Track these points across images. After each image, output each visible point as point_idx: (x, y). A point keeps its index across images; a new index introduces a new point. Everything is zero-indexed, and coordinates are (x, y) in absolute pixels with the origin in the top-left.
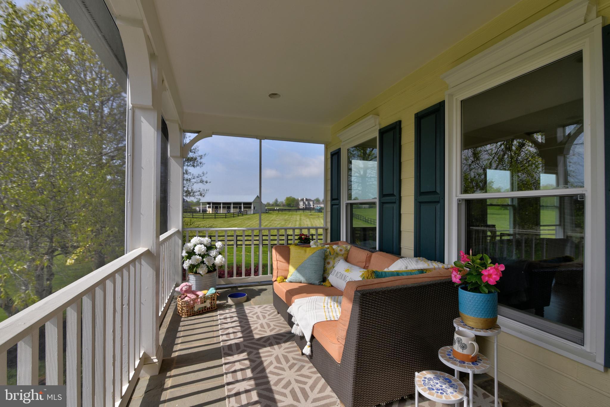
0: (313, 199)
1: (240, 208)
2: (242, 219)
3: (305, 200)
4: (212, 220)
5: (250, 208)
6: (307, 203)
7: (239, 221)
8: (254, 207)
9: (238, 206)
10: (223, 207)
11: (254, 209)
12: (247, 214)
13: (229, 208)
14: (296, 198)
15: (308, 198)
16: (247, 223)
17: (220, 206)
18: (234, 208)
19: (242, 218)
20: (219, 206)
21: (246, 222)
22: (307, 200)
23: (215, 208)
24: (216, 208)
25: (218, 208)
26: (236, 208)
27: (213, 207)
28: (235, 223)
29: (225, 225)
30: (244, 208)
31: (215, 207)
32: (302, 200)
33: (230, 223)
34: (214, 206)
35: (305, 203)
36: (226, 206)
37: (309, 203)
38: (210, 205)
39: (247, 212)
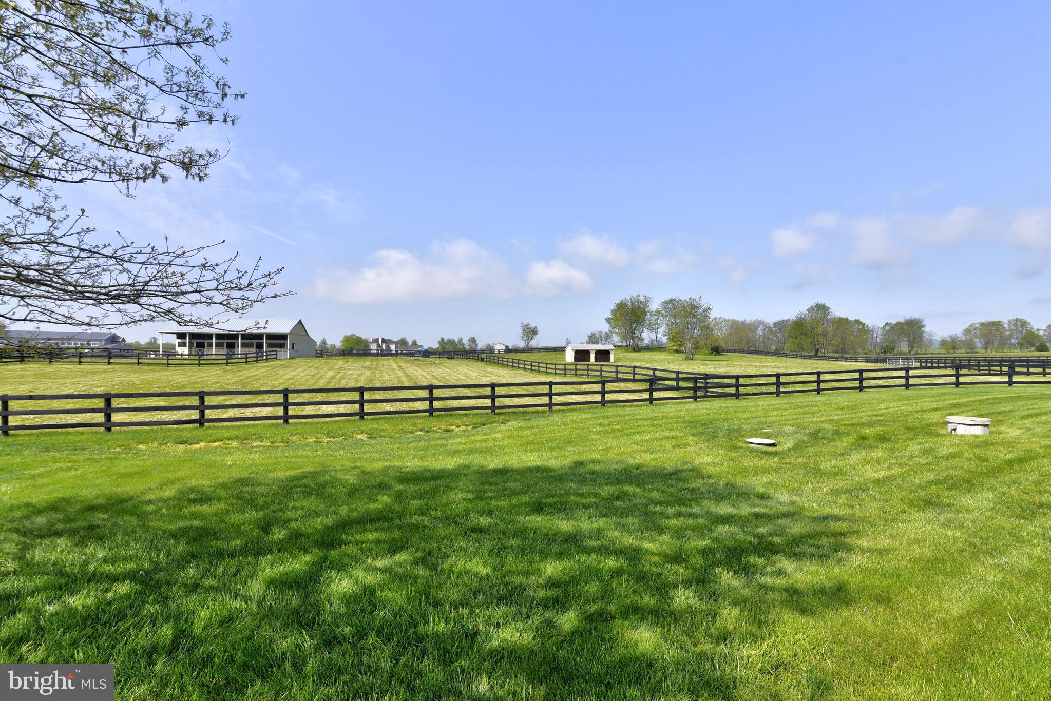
0: (395, 340)
1: (260, 346)
2: (267, 367)
3: (380, 342)
4: (193, 368)
5: (283, 346)
6: (384, 347)
7: (261, 371)
8: (293, 344)
9: (254, 342)
10: (217, 345)
11: (293, 348)
12: (276, 358)
13: (231, 346)
14: (364, 337)
15: (386, 338)
16: (284, 374)
17: (209, 341)
18: (243, 345)
19: (266, 364)
20: (206, 342)
21: (281, 372)
22: (384, 341)
23: (197, 347)
24: (200, 346)
25: (204, 347)
26: (251, 346)
27: (191, 345)
28: (255, 373)
29: (228, 377)
30: (269, 345)
31: (197, 343)
32: (376, 341)
33: (239, 374)
34: (195, 342)
35: (381, 347)
36: (225, 341)
37: (388, 347)
38: (183, 341)
39: (276, 355)
